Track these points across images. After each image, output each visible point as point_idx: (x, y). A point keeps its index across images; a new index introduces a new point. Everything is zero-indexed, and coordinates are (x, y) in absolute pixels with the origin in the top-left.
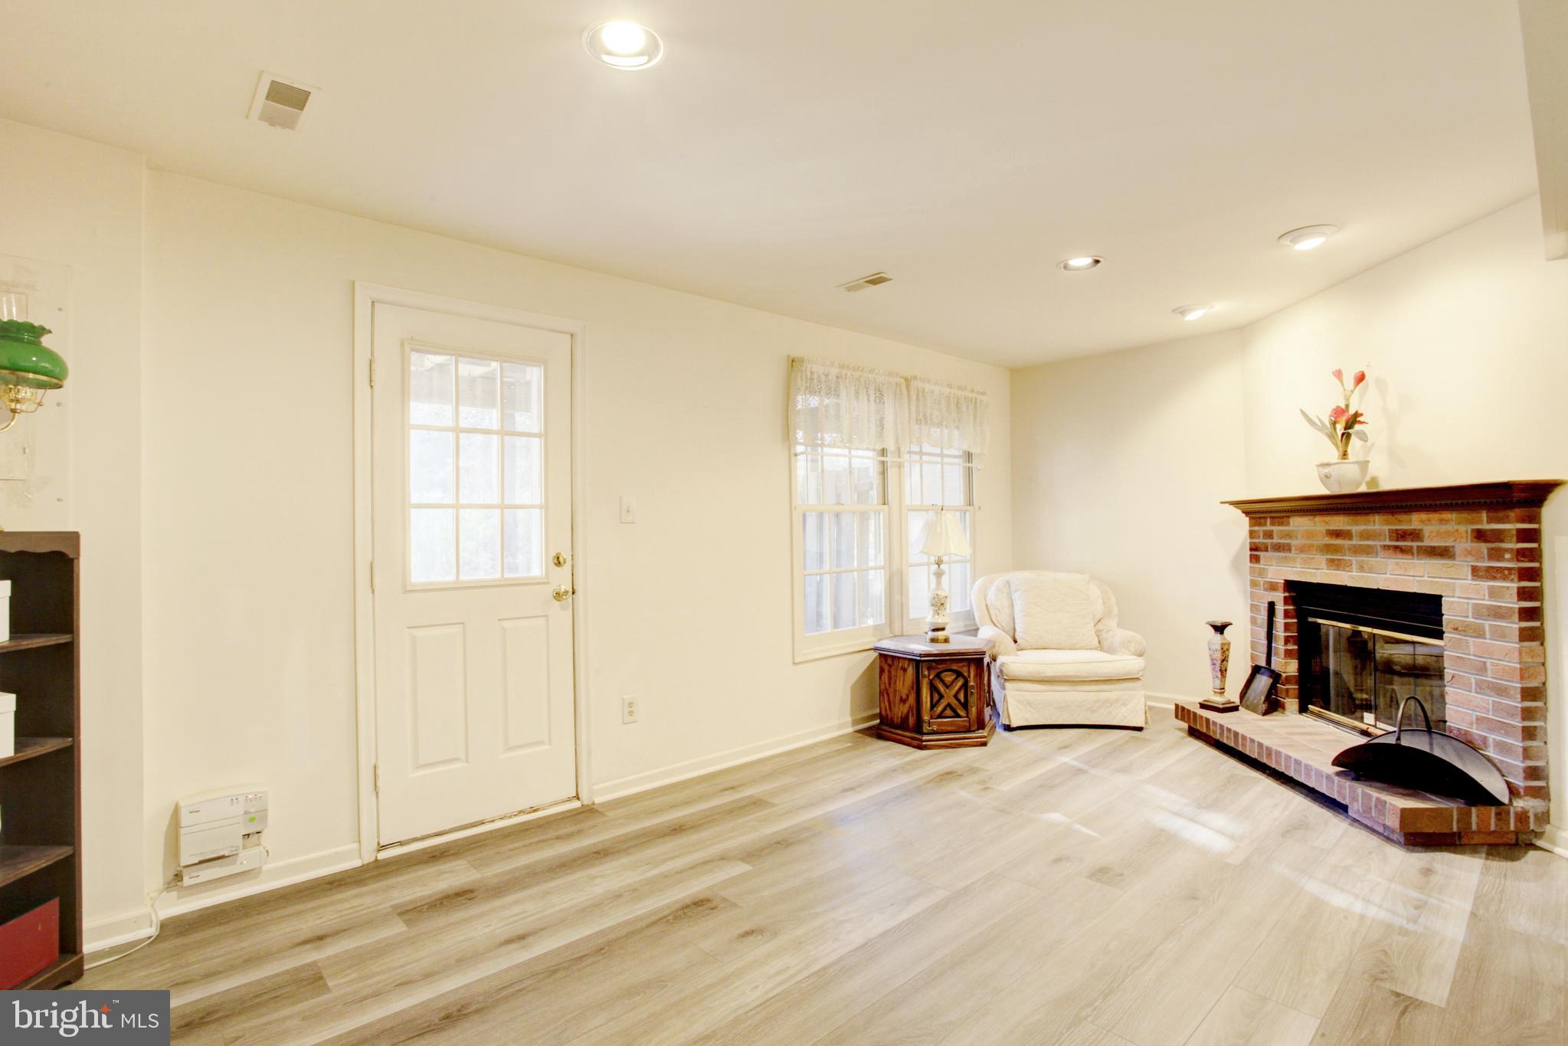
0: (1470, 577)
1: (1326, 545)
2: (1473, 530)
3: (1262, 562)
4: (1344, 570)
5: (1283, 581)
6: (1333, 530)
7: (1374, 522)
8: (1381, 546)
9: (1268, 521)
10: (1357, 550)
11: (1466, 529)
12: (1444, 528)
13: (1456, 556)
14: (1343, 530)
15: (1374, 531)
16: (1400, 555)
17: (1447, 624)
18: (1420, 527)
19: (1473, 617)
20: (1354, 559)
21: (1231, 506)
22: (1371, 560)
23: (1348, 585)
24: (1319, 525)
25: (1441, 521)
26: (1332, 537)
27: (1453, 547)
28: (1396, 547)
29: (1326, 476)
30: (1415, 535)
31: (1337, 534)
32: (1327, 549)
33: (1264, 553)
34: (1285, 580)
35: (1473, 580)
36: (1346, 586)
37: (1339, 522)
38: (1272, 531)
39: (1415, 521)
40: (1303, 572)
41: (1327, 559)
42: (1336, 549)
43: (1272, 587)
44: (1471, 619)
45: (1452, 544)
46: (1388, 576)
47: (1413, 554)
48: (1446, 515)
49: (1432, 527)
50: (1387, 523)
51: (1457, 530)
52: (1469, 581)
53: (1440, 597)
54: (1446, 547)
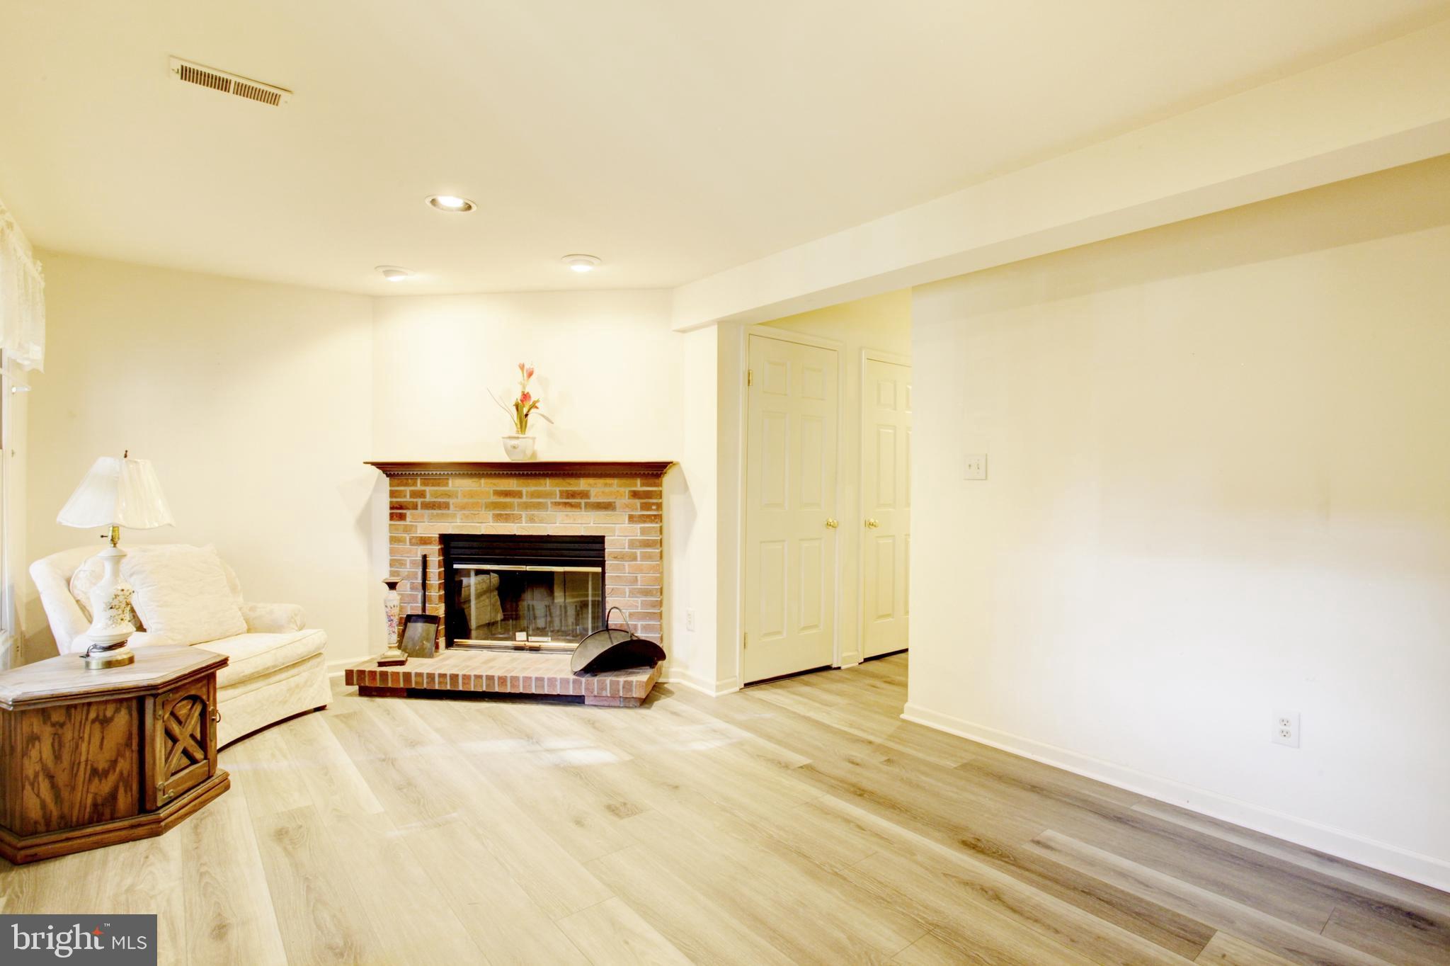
0: (627, 522)
1: (493, 503)
2: (630, 491)
3: (408, 519)
4: (513, 522)
5: (438, 536)
6: (502, 491)
7: (546, 484)
8: (552, 503)
9: (419, 481)
10: (526, 506)
11: (626, 491)
12: (607, 490)
13: (617, 509)
14: (513, 491)
15: (545, 491)
16: (569, 509)
17: (609, 555)
18: (588, 489)
19: (628, 548)
20: (524, 514)
21: (373, 466)
22: (542, 513)
23: (517, 534)
24: (487, 486)
25: (606, 485)
26: (500, 496)
27: (615, 502)
28: (566, 504)
29: (514, 447)
30: (585, 495)
31: (507, 494)
32: (495, 505)
33: (411, 511)
34: (439, 534)
35: (629, 524)
36: (515, 535)
37: (511, 484)
38: (424, 491)
39: (583, 484)
40: (463, 526)
41: (493, 514)
42: (504, 506)
43: (424, 541)
44: (627, 550)
45: (613, 500)
46: (557, 525)
47: (581, 508)
48: (609, 481)
49: (596, 488)
50: (557, 485)
51: (618, 491)
52: (626, 525)
53: (604, 537)
54: (610, 502)
